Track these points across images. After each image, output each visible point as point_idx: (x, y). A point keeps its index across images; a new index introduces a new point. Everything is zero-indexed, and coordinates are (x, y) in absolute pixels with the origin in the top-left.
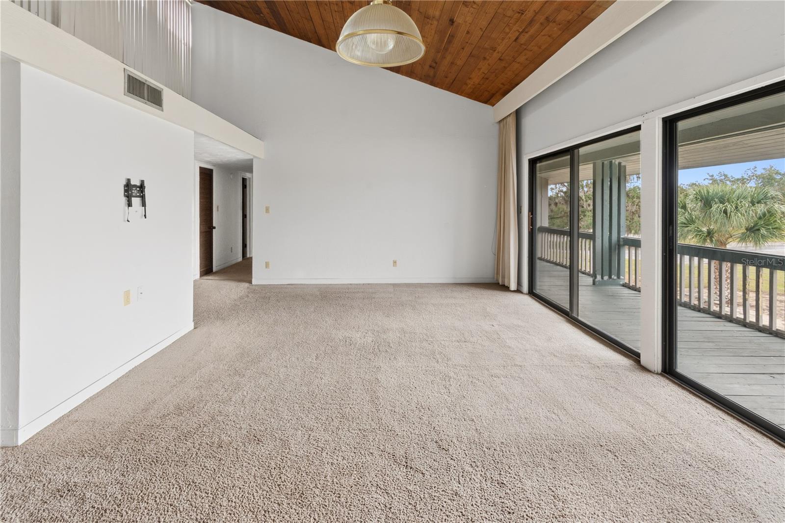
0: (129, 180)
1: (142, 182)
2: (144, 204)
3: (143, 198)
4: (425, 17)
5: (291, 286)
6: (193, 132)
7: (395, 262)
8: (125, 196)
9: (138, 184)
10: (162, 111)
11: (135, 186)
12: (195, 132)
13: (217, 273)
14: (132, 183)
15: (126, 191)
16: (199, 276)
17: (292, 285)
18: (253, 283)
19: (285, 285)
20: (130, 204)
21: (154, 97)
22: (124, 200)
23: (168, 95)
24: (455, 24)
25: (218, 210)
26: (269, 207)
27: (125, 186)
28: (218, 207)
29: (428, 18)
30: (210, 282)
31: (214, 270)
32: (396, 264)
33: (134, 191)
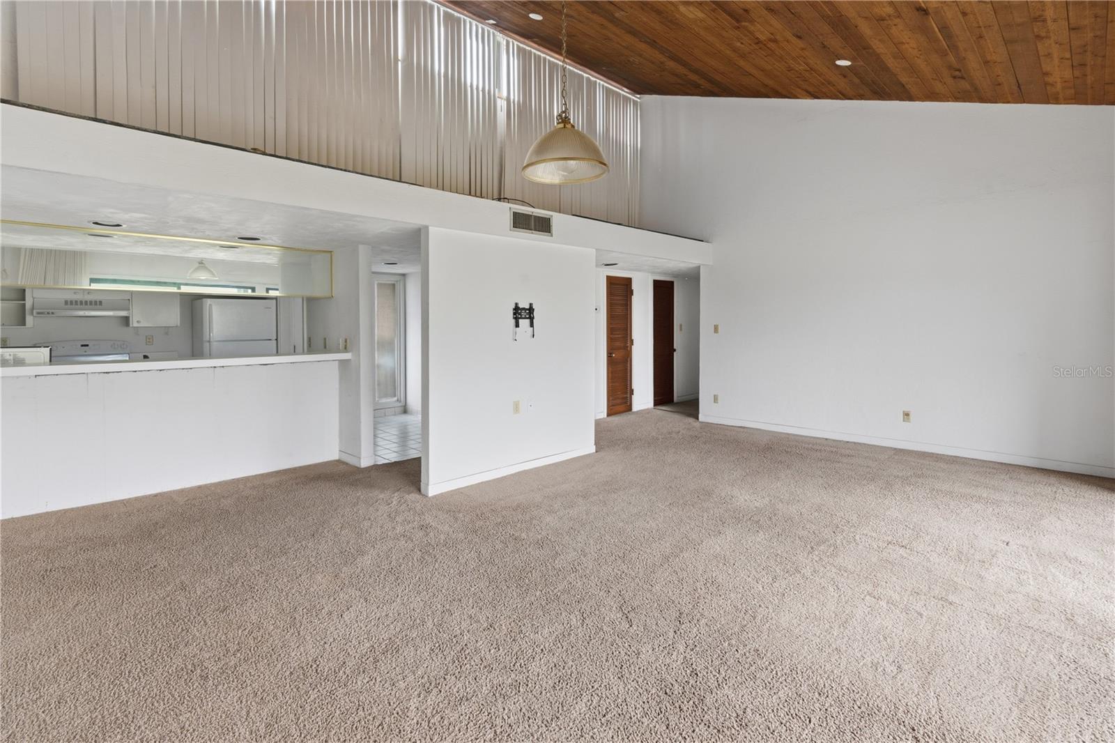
0: (516, 304)
1: (531, 305)
2: (532, 325)
3: (531, 319)
4: (877, 20)
5: (742, 430)
6: (594, 250)
7: (907, 415)
8: (514, 318)
9: (528, 307)
10: (552, 236)
11: (524, 309)
12: (596, 249)
13: (679, 404)
14: (521, 306)
15: (514, 314)
16: (653, 405)
17: (744, 428)
18: (700, 419)
19: (735, 427)
20: (517, 326)
21: (543, 226)
22: (513, 321)
23: (558, 220)
24: (930, 11)
25: (681, 330)
26: (717, 326)
27: (514, 309)
28: (681, 326)
29: (883, 20)
30: (663, 412)
31: (675, 399)
32: (908, 419)
33: (523, 314)
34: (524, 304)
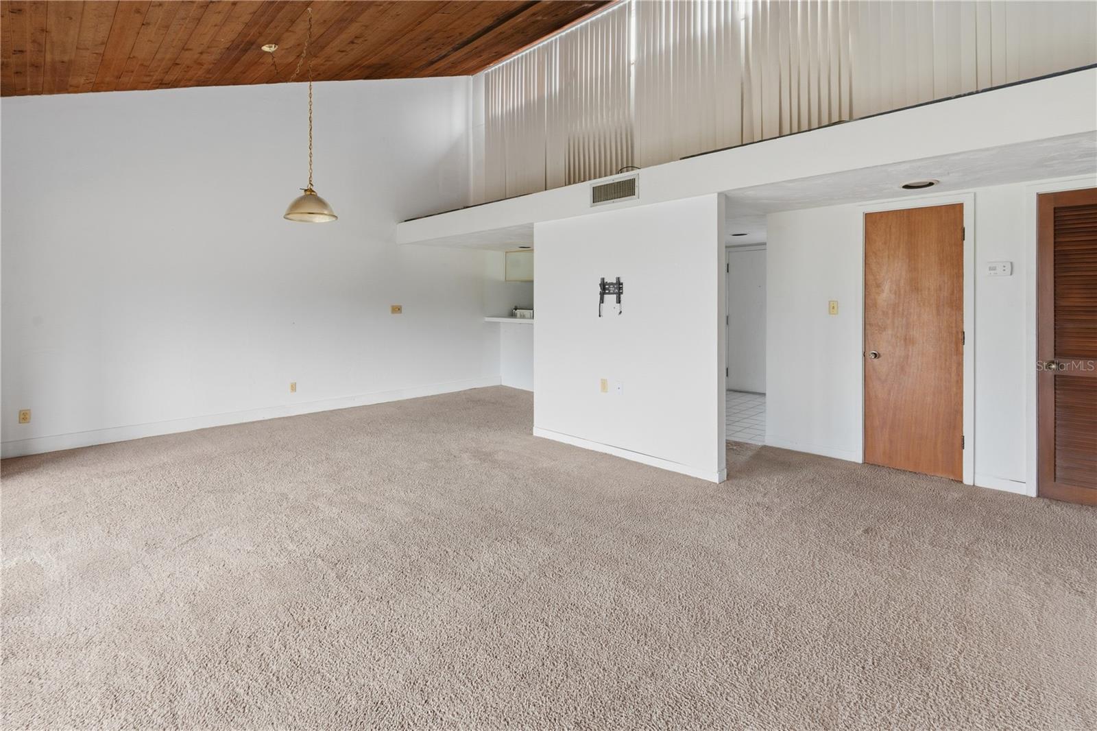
0: (603, 279)
1: (618, 279)
2: (619, 301)
3: (619, 294)
8: (600, 293)
9: (615, 281)
11: (612, 284)
14: (608, 280)
15: (600, 289)
33: (611, 289)
34: (611, 279)
